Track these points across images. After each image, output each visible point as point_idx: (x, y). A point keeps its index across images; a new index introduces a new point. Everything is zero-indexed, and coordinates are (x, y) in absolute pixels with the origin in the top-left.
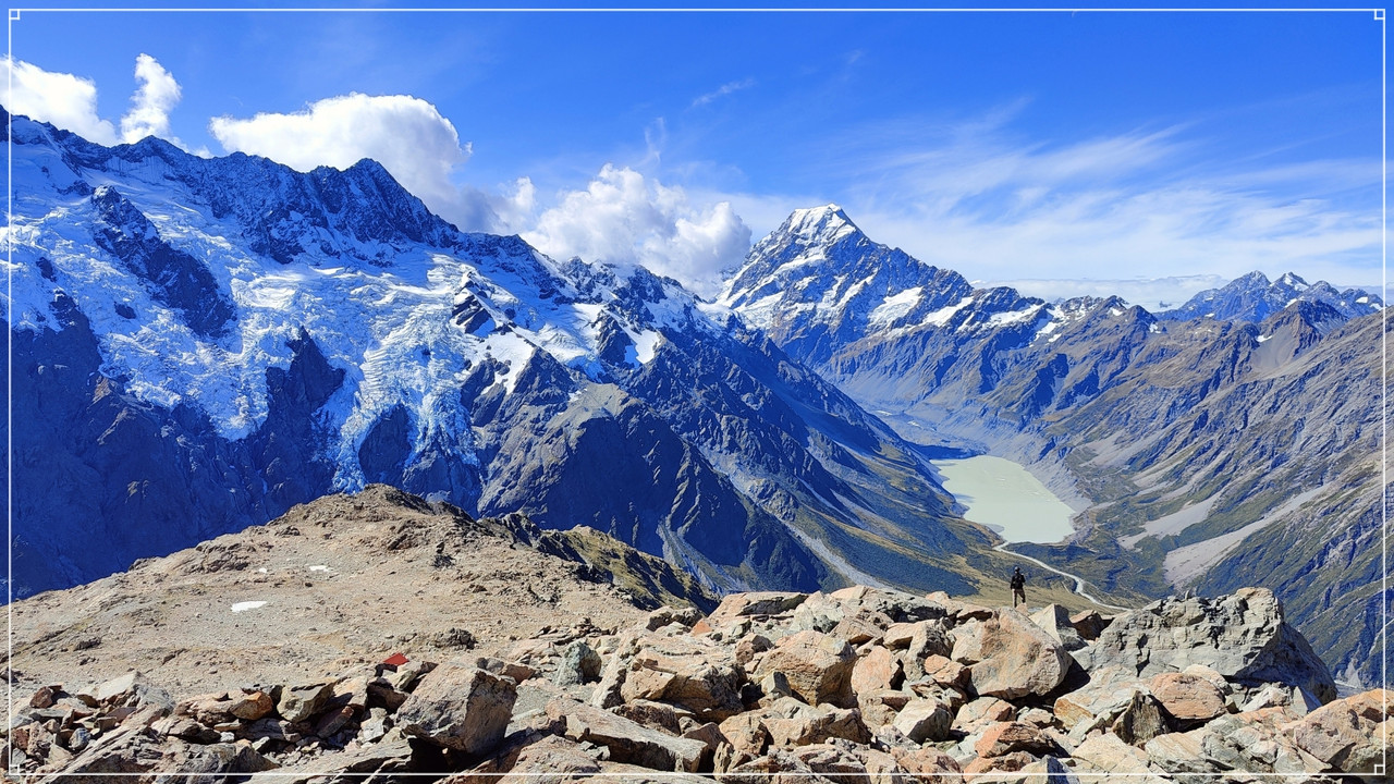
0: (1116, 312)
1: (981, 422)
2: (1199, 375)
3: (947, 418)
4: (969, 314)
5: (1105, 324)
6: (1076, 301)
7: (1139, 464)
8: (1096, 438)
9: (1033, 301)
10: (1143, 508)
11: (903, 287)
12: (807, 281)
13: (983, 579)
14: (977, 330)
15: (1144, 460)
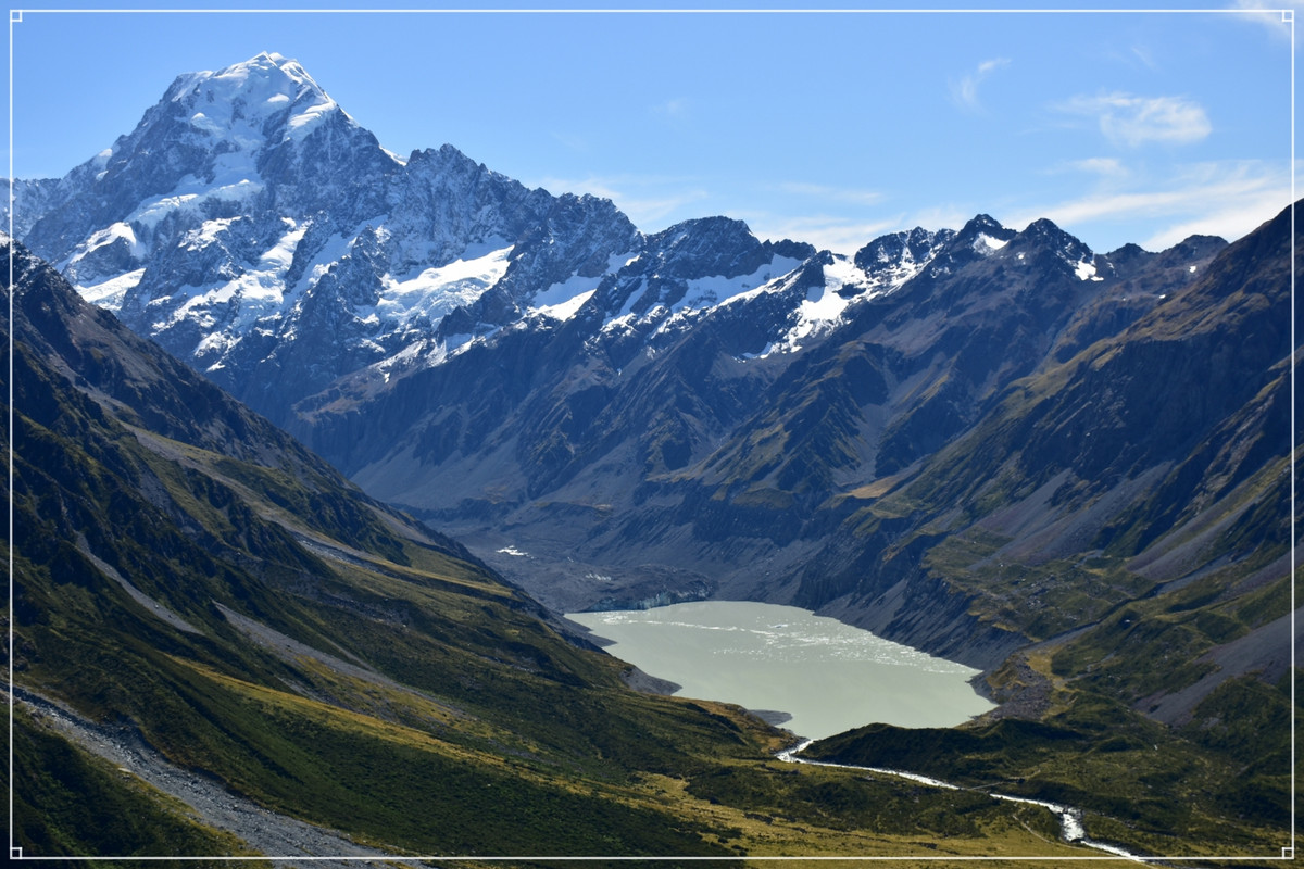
0: (995, 244)
1: (688, 528)
2: (1256, 296)
3: (599, 531)
4: (637, 286)
5: (971, 270)
6: (892, 243)
7: (1131, 537)
8: (997, 503)
9: (789, 249)
10: (1185, 621)
11: (467, 241)
12: (211, 229)
13: (751, 827)
14: (657, 322)
15: (1141, 527)
